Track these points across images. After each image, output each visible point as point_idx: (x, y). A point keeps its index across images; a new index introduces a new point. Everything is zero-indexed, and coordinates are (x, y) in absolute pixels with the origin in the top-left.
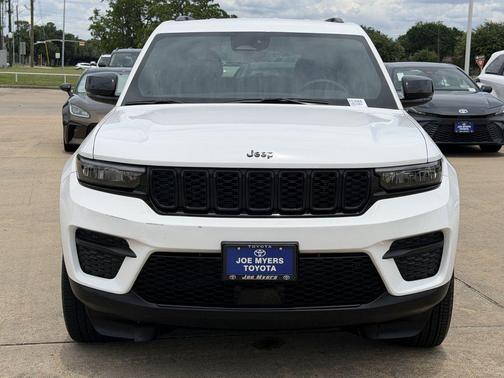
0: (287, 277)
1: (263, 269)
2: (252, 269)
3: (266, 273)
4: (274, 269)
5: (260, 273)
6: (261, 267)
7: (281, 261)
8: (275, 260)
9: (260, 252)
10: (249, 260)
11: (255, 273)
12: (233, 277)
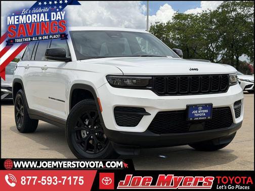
0: (209, 118)
1: (201, 115)
2: (197, 115)
3: (202, 117)
4: (204, 114)
5: (200, 117)
6: (200, 114)
7: (207, 111)
8: (205, 111)
9: (200, 108)
10: (196, 112)
11: (199, 117)
12: (191, 119)
